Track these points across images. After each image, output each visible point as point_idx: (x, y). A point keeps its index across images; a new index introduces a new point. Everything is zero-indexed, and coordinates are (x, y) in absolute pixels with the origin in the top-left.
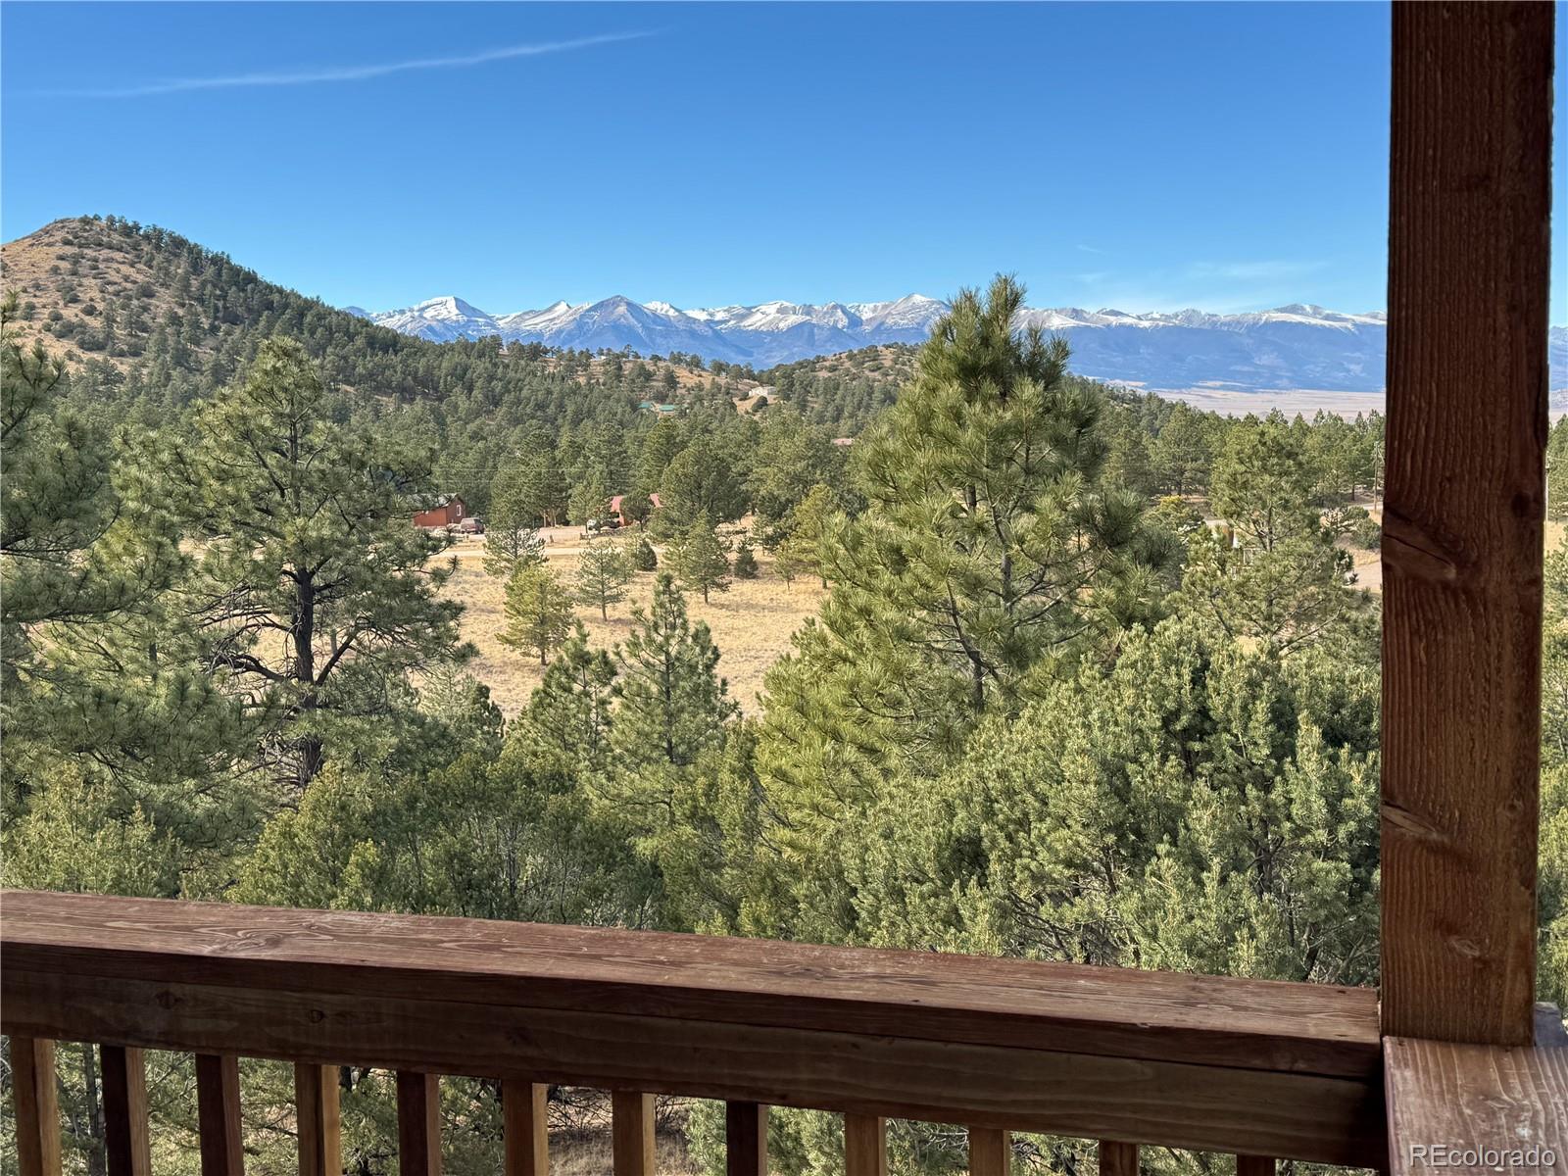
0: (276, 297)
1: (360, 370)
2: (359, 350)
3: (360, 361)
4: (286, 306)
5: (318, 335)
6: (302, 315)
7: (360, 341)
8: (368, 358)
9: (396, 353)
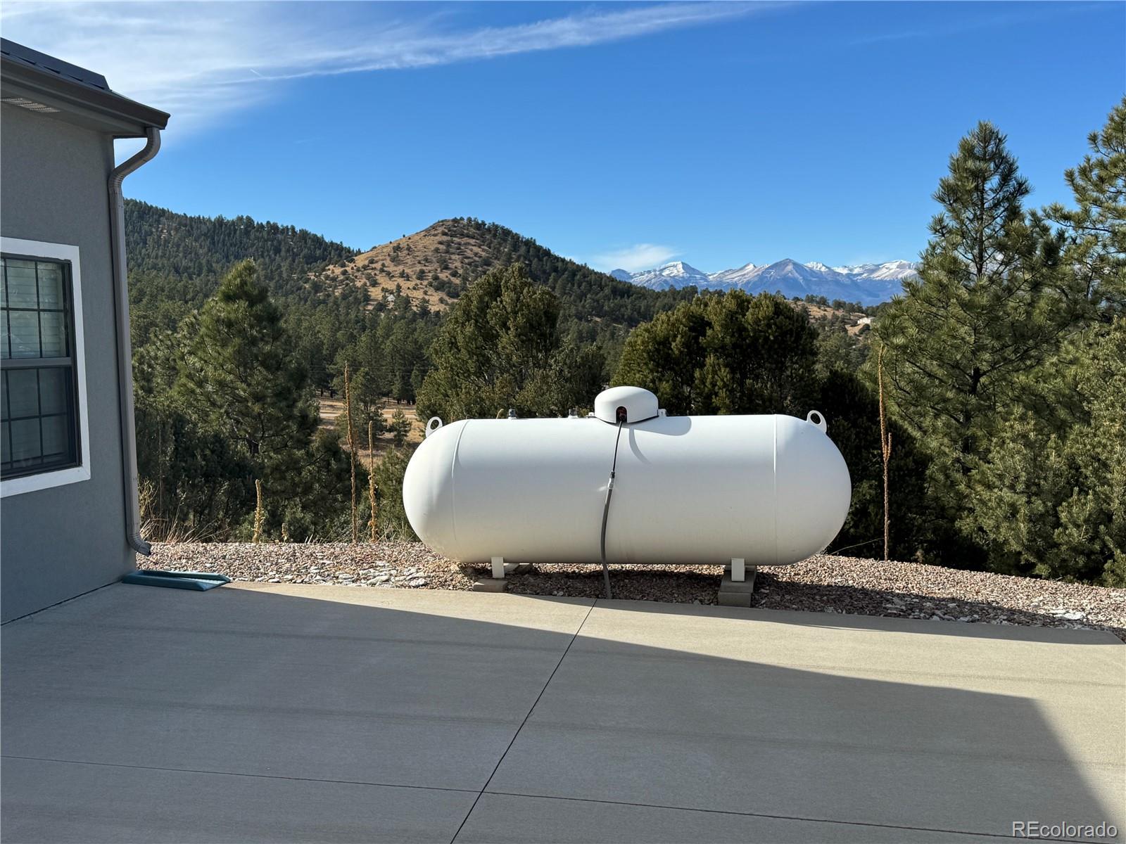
0: (560, 264)
1: (606, 308)
2: (606, 296)
3: (606, 303)
4: (565, 270)
5: (583, 287)
6: (574, 275)
7: (607, 291)
8: (611, 301)
9: (628, 297)
